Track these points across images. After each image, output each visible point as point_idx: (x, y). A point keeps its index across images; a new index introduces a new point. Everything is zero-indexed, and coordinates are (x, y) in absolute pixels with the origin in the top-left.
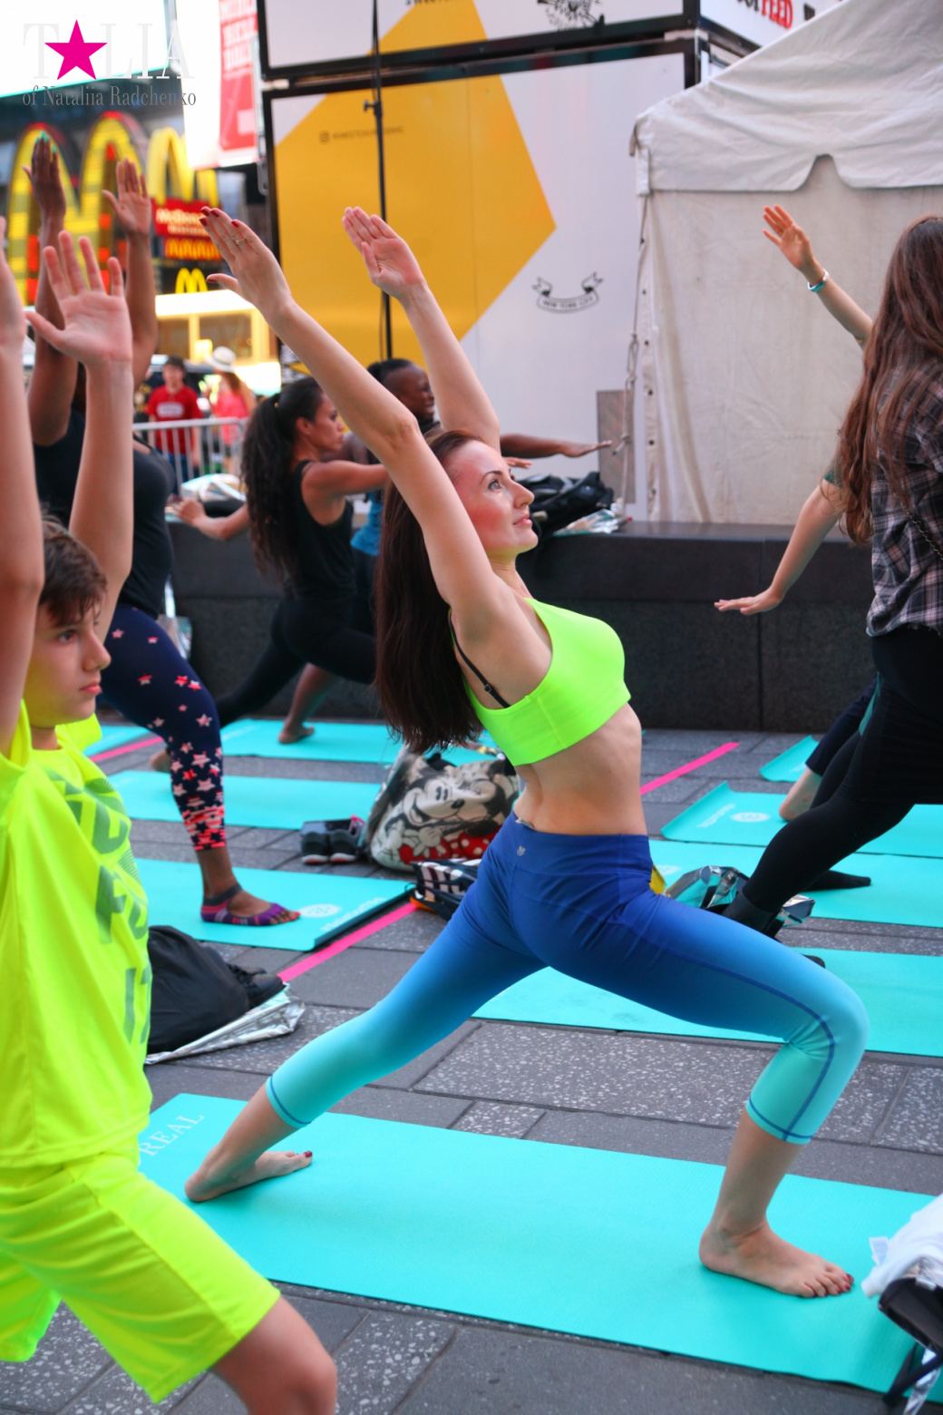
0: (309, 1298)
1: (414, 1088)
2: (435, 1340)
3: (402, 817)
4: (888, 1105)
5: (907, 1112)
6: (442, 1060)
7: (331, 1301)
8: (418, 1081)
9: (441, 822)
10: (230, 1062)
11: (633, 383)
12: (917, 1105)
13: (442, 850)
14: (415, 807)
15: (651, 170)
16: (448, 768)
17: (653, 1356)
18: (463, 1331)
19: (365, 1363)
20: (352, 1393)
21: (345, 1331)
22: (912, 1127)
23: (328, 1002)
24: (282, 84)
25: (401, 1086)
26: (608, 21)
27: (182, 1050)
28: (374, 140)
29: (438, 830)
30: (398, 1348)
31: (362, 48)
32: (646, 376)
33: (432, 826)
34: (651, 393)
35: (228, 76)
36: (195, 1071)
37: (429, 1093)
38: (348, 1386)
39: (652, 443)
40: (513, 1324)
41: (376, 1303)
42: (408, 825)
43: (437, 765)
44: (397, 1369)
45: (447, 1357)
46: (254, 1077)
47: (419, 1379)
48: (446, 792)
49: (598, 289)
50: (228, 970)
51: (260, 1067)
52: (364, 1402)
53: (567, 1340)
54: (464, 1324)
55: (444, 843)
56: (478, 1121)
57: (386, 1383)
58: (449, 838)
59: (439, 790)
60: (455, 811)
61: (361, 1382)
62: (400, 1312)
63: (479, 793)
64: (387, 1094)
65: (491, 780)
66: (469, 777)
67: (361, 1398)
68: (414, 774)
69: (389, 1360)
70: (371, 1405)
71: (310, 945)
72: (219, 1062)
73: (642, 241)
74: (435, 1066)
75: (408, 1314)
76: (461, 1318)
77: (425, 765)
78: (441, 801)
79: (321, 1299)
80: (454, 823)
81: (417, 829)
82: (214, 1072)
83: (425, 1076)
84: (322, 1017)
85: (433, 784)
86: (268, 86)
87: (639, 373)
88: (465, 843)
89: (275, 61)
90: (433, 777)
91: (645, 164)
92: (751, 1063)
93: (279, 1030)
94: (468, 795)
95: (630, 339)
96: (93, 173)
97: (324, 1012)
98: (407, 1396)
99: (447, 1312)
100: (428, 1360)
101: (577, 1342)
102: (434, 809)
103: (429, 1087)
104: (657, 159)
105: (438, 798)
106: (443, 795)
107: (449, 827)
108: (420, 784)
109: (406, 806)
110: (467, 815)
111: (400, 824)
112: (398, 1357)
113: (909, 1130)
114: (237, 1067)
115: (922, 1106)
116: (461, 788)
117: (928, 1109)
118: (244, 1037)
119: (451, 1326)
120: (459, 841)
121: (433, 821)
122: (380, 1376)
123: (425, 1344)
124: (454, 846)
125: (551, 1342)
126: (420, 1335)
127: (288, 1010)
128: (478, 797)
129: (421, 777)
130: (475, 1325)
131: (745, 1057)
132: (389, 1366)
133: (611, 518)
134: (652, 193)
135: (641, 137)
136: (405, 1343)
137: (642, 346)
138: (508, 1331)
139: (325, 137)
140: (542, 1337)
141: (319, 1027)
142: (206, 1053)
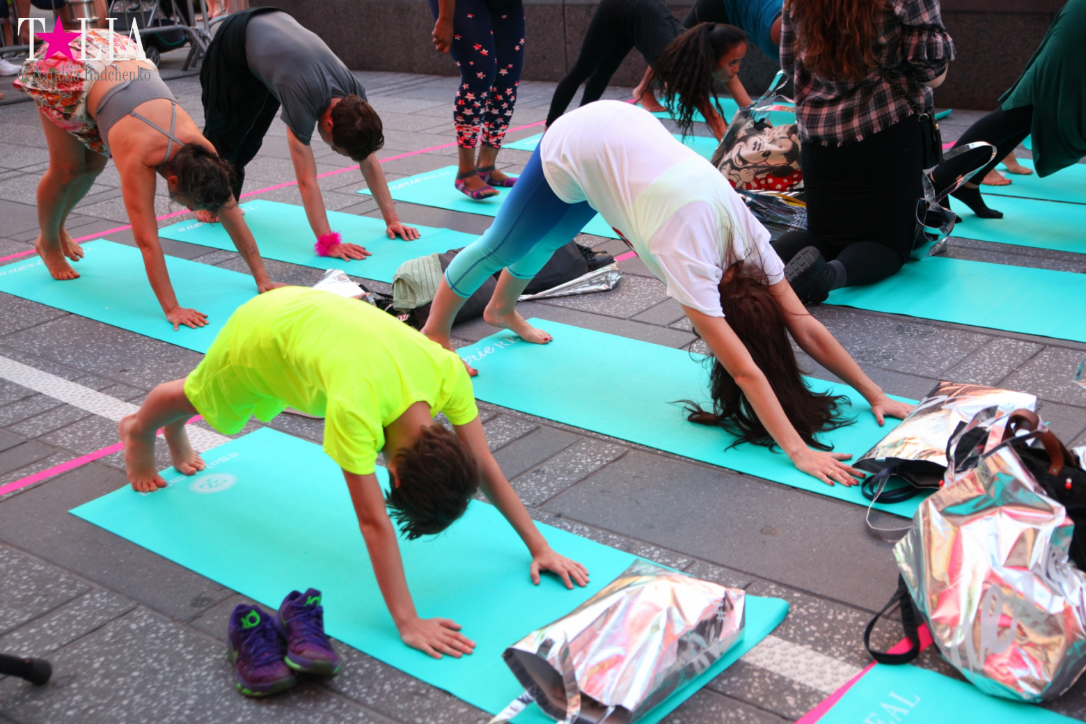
0: (554, 427)
1: (670, 326)
2: (614, 454)
3: (730, 161)
4: (965, 358)
5: (974, 363)
7: (566, 430)
8: (674, 322)
9: (755, 166)
10: (567, 303)
12: (984, 359)
13: (754, 185)
14: (739, 155)
16: (767, 129)
17: (733, 474)
18: (632, 452)
19: (569, 461)
20: (556, 474)
21: (566, 445)
22: (971, 371)
23: (642, 274)
25: (662, 324)
29: (752, 171)
30: (591, 456)
33: (748, 168)
36: (544, 306)
37: (677, 329)
38: (556, 470)
40: (661, 450)
41: (589, 434)
42: (733, 167)
43: (760, 126)
44: (585, 466)
45: (616, 463)
46: (577, 312)
47: (595, 472)
48: (760, 145)
50: (577, 248)
51: (584, 307)
52: (561, 478)
53: (688, 462)
54: (634, 448)
55: (756, 180)
56: (698, 347)
57: (577, 471)
58: (759, 177)
59: (755, 144)
60: (765, 158)
61: (563, 470)
62: (601, 439)
63: (781, 147)
64: (651, 327)
65: (789, 138)
66: (776, 136)
67: (559, 476)
68: (742, 133)
69: (583, 461)
70: (563, 480)
72: (561, 303)
75: (605, 441)
76: (633, 445)
77: (752, 126)
78: (756, 151)
79: (561, 429)
80: (763, 166)
81: (739, 169)
82: (555, 308)
83: (679, 320)
84: (634, 282)
85: (752, 140)
88: (770, 181)
90: (753, 135)
92: (890, 328)
93: (603, 287)
94: (774, 148)
97: (636, 279)
98: (585, 478)
99: (627, 441)
100: (605, 463)
101: (693, 463)
102: (751, 156)
105: (754, 149)
106: (757, 147)
107: (760, 169)
108: (744, 139)
109: (733, 154)
110: (772, 162)
111: (729, 165)
112: (589, 460)
113: (969, 373)
114: (570, 306)
115: (987, 360)
116: (770, 143)
117: (990, 362)
118: (579, 290)
119: (626, 449)
120: (766, 179)
121: (750, 165)
122: (574, 468)
123: (606, 456)
124: (763, 182)
125: (680, 462)
126: (606, 452)
127: (610, 275)
128: (780, 149)
129: (746, 134)
130: (640, 450)
131: (888, 324)
132: (582, 464)
136: (596, 454)
138: (657, 454)
140: (674, 459)
141: (630, 288)
142: (555, 297)
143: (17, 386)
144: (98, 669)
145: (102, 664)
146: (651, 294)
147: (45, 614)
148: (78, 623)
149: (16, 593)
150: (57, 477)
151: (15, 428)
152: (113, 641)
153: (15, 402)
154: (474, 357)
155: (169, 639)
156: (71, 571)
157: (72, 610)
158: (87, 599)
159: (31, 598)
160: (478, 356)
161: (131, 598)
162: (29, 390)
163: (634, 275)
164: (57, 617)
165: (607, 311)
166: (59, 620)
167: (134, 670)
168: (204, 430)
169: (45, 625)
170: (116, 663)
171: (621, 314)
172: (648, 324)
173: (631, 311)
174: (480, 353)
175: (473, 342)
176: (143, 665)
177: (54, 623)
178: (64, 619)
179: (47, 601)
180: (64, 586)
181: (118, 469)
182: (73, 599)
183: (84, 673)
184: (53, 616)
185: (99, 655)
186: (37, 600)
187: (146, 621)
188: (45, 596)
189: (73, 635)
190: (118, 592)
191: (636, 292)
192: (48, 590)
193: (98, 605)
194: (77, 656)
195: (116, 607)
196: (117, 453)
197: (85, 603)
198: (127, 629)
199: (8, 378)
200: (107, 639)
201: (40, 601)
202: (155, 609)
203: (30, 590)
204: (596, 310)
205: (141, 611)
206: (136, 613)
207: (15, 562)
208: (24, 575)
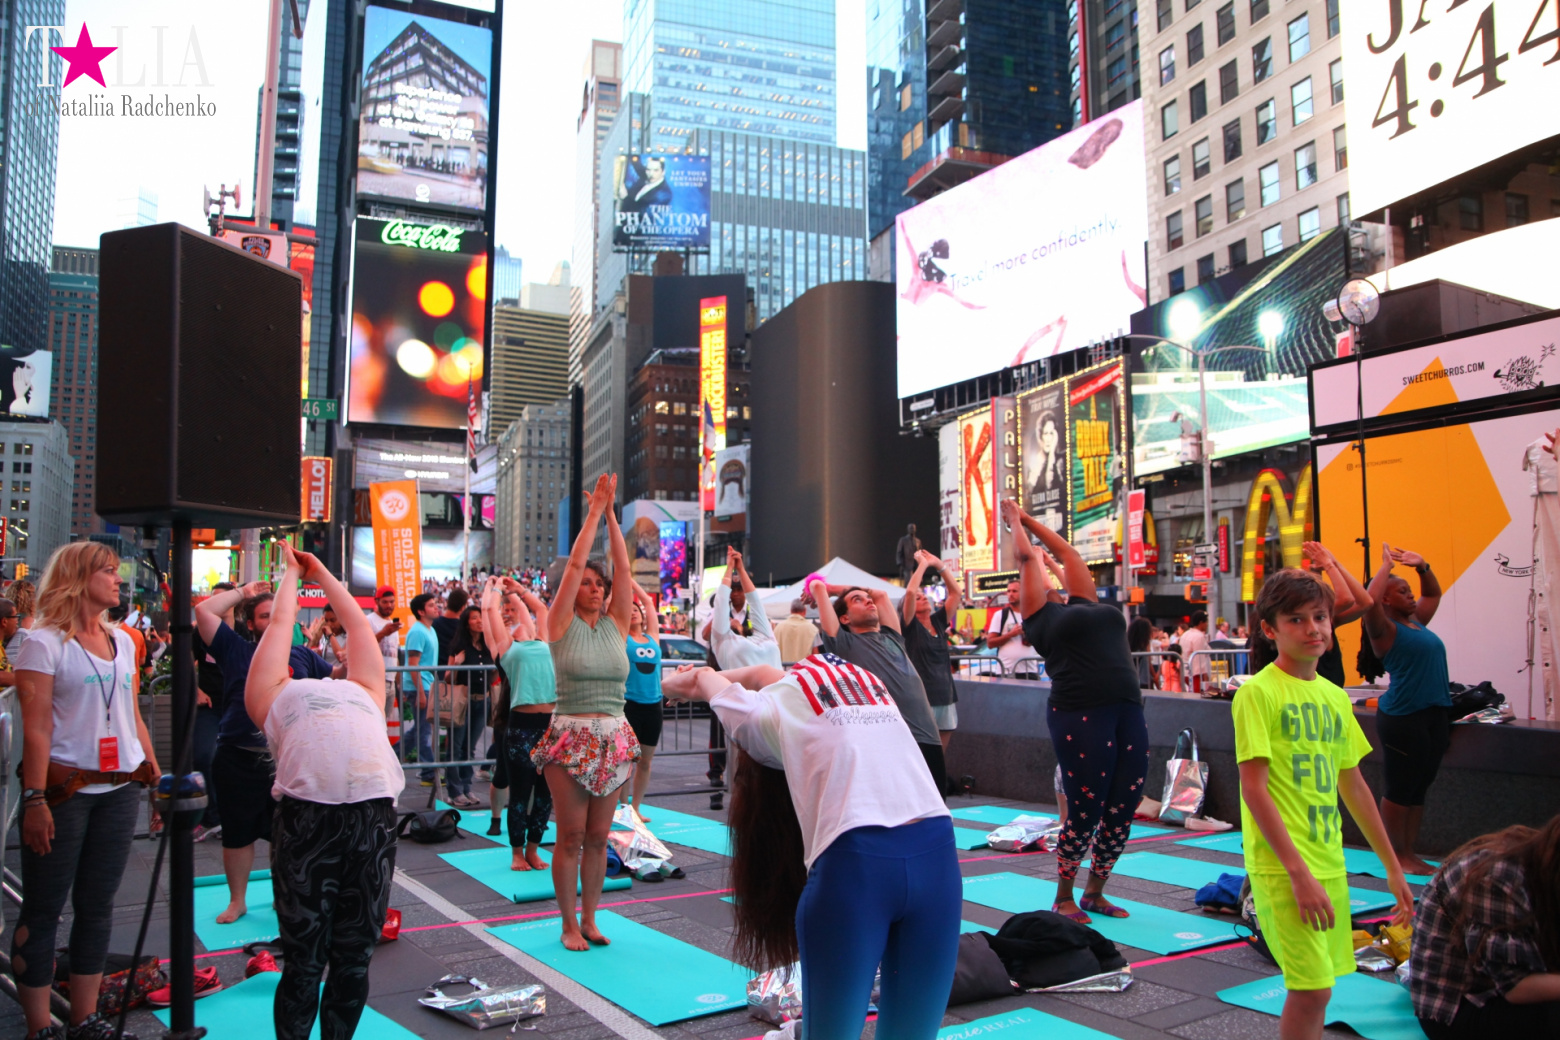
1: (1166, 1031)
6: (1195, 1021)
8: (1171, 1029)
11: (1533, 622)
15: (1539, 479)
23: (1154, 981)
24: (1323, 436)
26: (1546, 385)
27: (1050, 988)
28: (1360, 469)
31: (1353, 416)
32: (1542, 618)
34: (1545, 630)
39: (1547, 665)
46: (1079, 1009)
51: (1086, 1004)
71: (1165, 953)
72: (1065, 997)
73: (1535, 526)
74: (1186, 1023)
83: (1177, 1027)
84: (1142, 987)
86: (1313, 438)
87: (1536, 616)
89: (1319, 423)
91: (1534, 475)
93: (1111, 989)
95: (1529, 592)
97: (1146, 986)
103: (1174, 1031)
104: (1543, 472)
127: (1121, 978)
133: (1497, 714)
134: (1540, 494)
135: (1531, 458)
137: (1538, 597)
139: (1350, 467)
141: (1137, 991)
142: (1064, 993)
143: (570, 1002)
146: (1157, 1000)
151: (553, 1036)
153: (562, 1015)
154: (960, 1036)
160: (964, 1035)
162: (577, 1007)
163: (1145, 981)
165: (1108, 1010)
171: (1121, 1014)
172: (1144, 1026)
173: (1131, 1012)
174: (967, 1033)
175: (969, 1020)
191: (1142, 996)
199: (566, 996)
204: (1097, 1007)
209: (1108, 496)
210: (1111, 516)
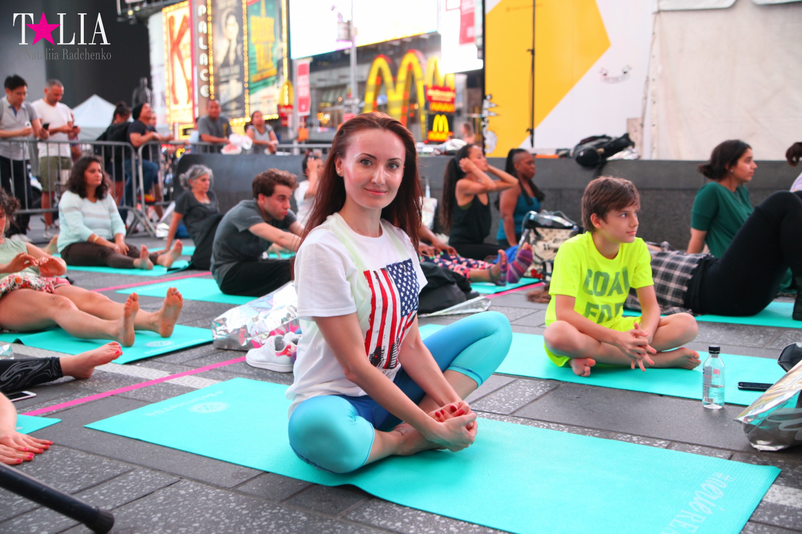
2: (550, 386)
4: (771, 339)
5: (780, 341)
11: (646, 98)
12: (786, 339)
15: (659, 1)
19: (517, 390)
20: (511, 397)
21: (508, 383)
30: (532, 387)
32: (653, 95)
34: (654, 103)
35: (465, 13)
38: (509, 395)
39: (654, 125)
41: (522, 377)
44: (532, 393)
45: (556, 391)
47: (542, 396)
49: (630, 72)
52: (517, 399)
54: (563, 384)
57: (527, 395)
61: (515, 395)
62: (532, 380)
67: (514, 398)
69: (528, 390)
70: (520, 400)
73: (653, 33)
75: (537, 380)
87: (649, 94)
95: (644, 79)
96: (402, 75)
98: (537, 399)
105: (545, 249)
112: (532, 390)
118: (464, 311)
122: (524, 394)
123: (544, 387)
132: (528, 392)
133: (633, 153)
134: (659, 12)
136: (535, 387)
137: (651, 82)
139: (508, 9)
144: (157, 522)
145: (160, 519)
146: (513, 313)
147: (93, 486)
148: (128, 491)
149: (62, 472)
150: (83, 404)
152: (165, 503)
155: (220, 500)
156: (111, 458)
157: (119, 482)
158: (132, 475)
159: (78, 476)
161: (172, 474)
164: (106, 487)
166: (108, 489)
167: (195, 522)
168: (201, 378)
169: (96, 493)
170: (174, 516)
176: (201, 519)
177: (104, 492)
178: (113, 488)
179: (94, 477)
180: (108, 467)
181: (136, 399)
182: (118, 476)
183: (144, 525)
184: (103, 487)
185: (155, 513)
186: (84, 477)
187: (193, 488)
188: (91, 474)
189: (125, 499)
190: (159, 470)
192: (93, 470)
193: (143, 479)
194: (134, 513)
195: (161, 480)
196: (132, 391)
197: (131, 478)
198: (176, 494)
200: (159, 501)
201: (87, 477)
202: (198, 481)
203: (76, 470)
205: (185, 482)
206: (181, 483)
207: (58, 453)
208: (68, 461)
209: (273, 71)
210: (276, 85)
